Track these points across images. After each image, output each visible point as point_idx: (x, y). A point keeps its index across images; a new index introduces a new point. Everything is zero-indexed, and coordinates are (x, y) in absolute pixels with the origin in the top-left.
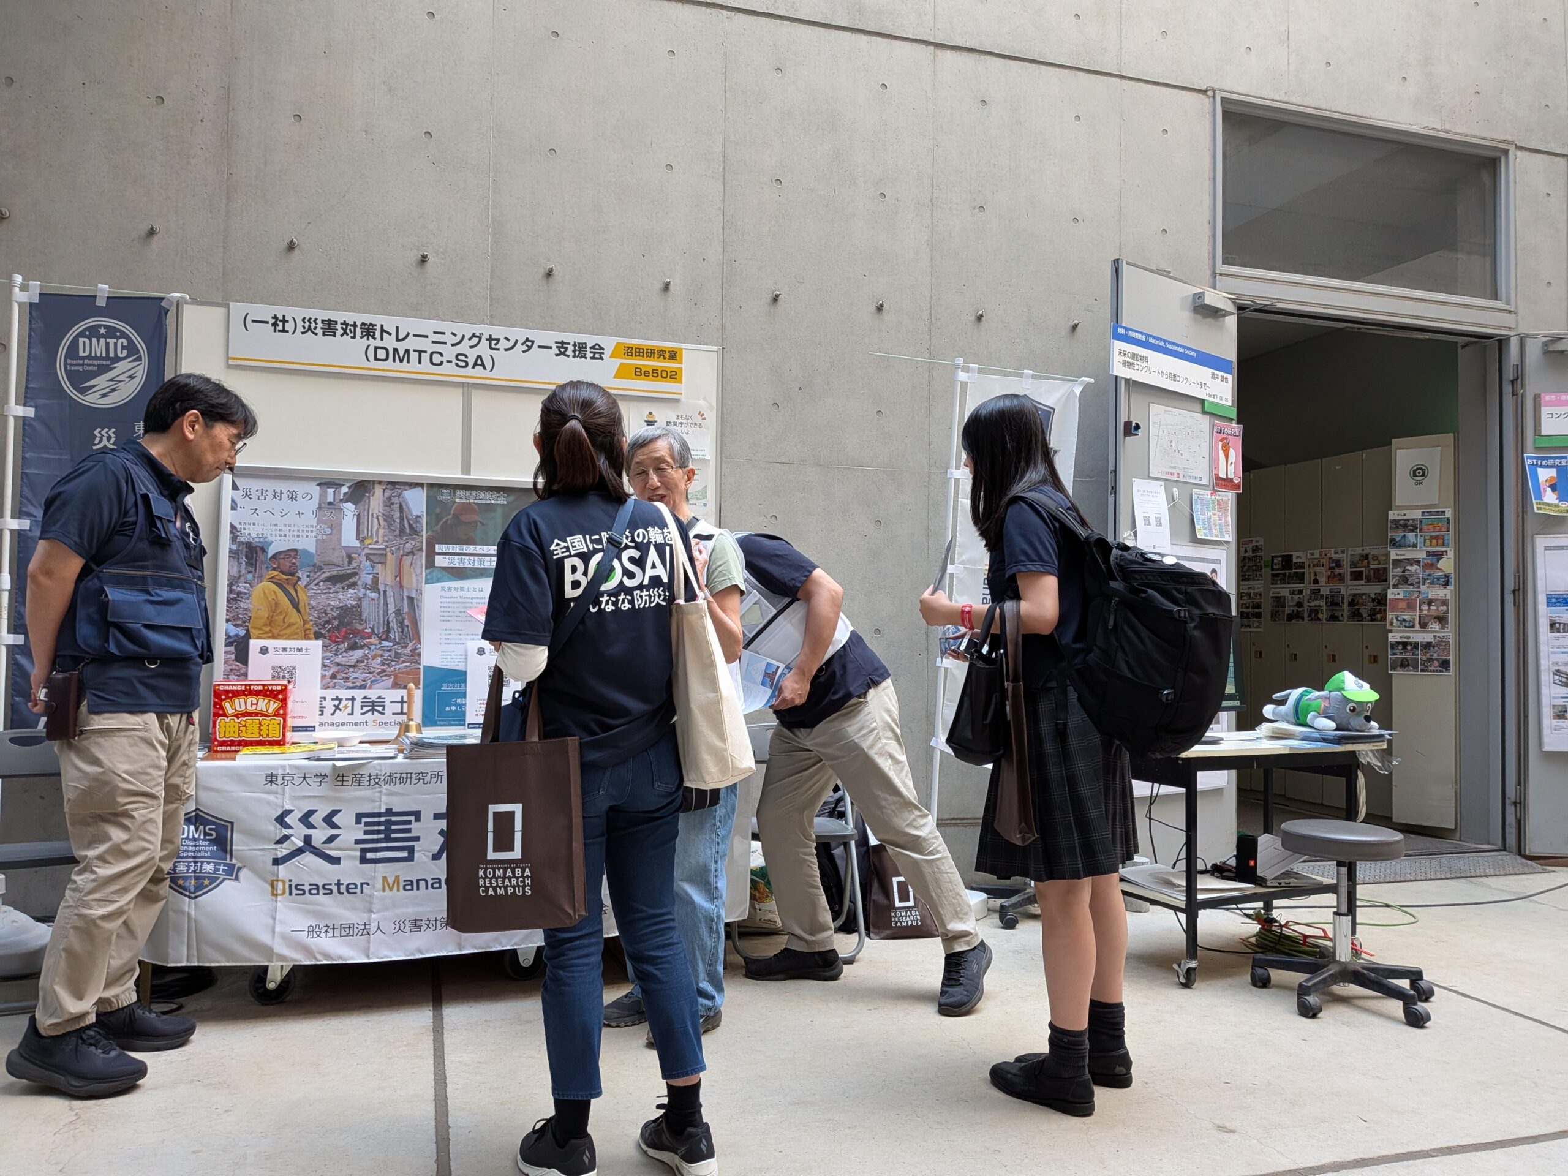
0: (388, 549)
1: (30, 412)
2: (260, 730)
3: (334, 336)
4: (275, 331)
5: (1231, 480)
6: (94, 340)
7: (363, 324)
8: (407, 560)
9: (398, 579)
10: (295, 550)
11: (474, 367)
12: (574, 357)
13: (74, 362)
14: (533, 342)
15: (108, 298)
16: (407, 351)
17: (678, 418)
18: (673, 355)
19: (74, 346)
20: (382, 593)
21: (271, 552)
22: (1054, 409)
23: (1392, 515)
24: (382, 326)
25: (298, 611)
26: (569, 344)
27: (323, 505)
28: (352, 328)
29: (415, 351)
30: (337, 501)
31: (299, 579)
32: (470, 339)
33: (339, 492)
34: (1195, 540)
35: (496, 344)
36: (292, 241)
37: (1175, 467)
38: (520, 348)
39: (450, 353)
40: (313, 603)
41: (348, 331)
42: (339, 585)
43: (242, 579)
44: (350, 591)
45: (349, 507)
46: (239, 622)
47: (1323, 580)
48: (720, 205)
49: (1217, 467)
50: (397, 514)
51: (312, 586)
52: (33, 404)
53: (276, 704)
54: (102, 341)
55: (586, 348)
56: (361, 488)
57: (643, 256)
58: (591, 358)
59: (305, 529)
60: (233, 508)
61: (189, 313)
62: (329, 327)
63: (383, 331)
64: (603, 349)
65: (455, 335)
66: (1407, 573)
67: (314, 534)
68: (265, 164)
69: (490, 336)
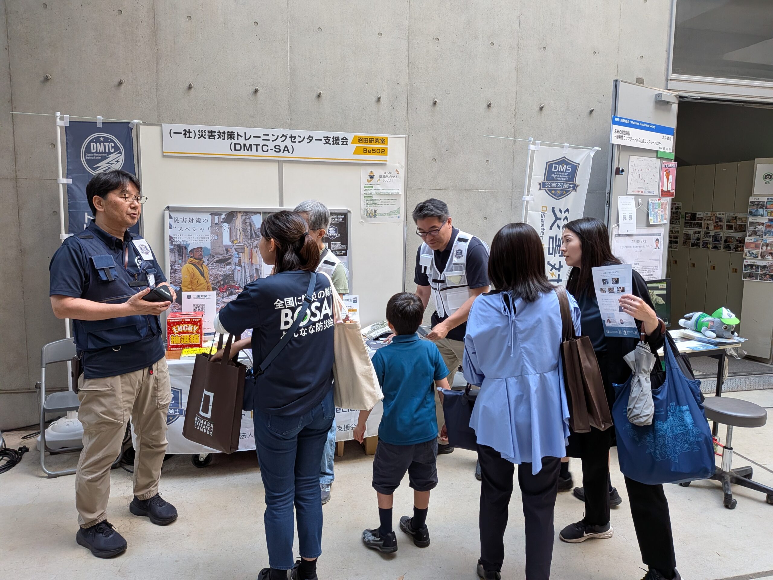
0: (245, 246)
1: (70, 181)
2: (190, 340)
3: (214, 139)
4: (185, 137)
5: (669, 191)
6: (98, 144)
7: (228, 132)
8: (254, 250)
9: (250, 260)
10: (201, 248)
11: (283, 152)
12: (333, 144)
13: (89, 155)
14: (312, 137)
15: (103, 123)
16: (250, 145)
17: (385, 174)
18: (383, 141)
19: (88, 147)
20: (243, 267)
21: (190, 249)
22: (579, 164)
23: (751, 199)
24: (238, 133)
25: (204, 277)
26: (330, 137)
27: (213, 225)
28: (223, 134)
29: (254, 145)
30: (220, 222)
31: (204, 262)
32: (281, 137)
33: (221, 218)
34: (649, 225)
35: (294, 140)
36: (190, 85)
37: (641, 188)
38: (306, 141)
39: (271, 145)
40: (211, 274)
41: (221, 136)
42: (223, 264)
43: (177, 262)
44: (228, 267)
45: (226, 225)
46: (176, 284)
47: (711, 228)
48: (406, 53)
49: (662, 186)
50: (249, 228)
51: (210, 265)
52: (70, 177)
53: (197, 328)
54: (102, 144)
55: (339, 139)
56: (231, 215)
57: (367, 83)
58: (342, 144)
59: (205, 237)
60: (170, 228)
61: (143, 130)
62: (212, 134)
63: (238, 135)
64: (348, 139)
65: (274, 136)
66: (757, 229)
67: (210, 239)
68: (175, 44)
69: (291, 135)
